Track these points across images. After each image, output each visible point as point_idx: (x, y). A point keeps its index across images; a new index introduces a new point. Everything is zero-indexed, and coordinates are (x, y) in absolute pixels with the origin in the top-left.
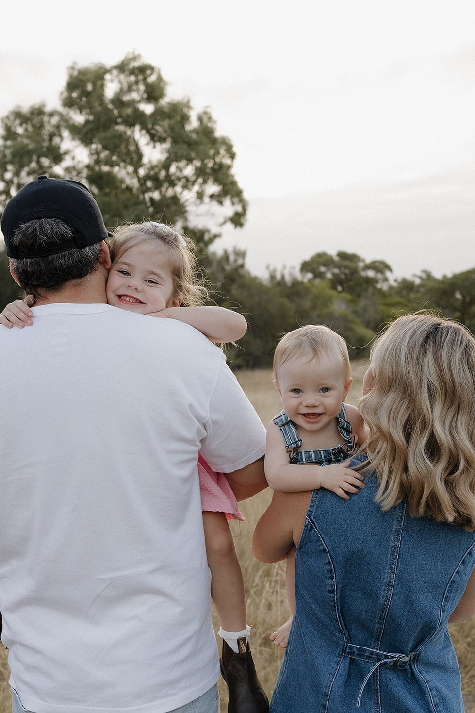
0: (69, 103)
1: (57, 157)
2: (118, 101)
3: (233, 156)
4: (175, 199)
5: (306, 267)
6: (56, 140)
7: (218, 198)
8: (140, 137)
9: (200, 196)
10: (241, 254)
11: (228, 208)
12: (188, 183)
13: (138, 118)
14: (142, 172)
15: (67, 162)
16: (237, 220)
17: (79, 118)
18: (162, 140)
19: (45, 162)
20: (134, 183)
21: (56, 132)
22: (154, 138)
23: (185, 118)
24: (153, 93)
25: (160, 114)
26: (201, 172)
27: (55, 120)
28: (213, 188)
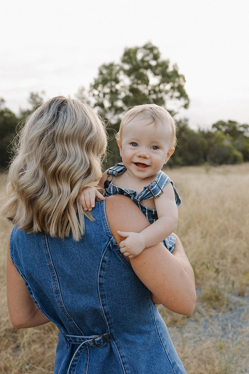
0: (124, 61)
1: (117, 81)
2: (143, 61)
3: (185, 81)
4: (161, 99)
5: (214, 126)
6: (118, 76)
7: (178, 98)
8: (149, 74)
9: (172, 97)
10: (186, 120)
11: (182, 102)
12: (167, 92)
13: (149, 67)
14: (150, 88)
15: (121, 84)
16: (186, 106)
17: (127, 67)
18: (158, 75)
19: (113, 83)
20: (146, 92)
21: (118, 72)
22: (155, 74)
23: (167, 67)
24: (156, 57)
25: (158, 65)
26: (173, 88)
27: (118, 68)
28: (177, 94)
